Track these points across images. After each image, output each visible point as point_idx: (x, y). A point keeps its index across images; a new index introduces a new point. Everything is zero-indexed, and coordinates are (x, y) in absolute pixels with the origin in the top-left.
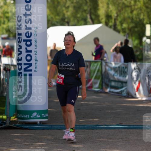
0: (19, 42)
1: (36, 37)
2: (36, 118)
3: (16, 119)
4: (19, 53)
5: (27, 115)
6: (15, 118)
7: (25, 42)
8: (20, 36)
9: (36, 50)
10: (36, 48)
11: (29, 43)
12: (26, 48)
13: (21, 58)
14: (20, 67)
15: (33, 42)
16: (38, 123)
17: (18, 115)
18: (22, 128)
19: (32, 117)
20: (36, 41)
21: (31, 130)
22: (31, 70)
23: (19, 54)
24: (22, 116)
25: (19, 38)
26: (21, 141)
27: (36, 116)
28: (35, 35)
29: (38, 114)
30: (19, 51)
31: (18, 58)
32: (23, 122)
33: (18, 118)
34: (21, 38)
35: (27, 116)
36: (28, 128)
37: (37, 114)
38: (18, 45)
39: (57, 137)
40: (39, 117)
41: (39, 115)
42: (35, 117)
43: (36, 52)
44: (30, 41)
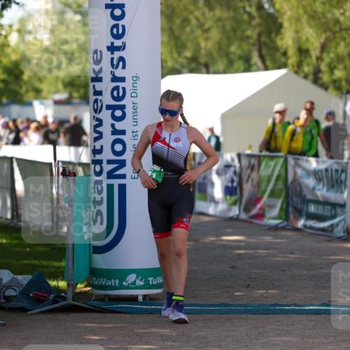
0: (95, 111)
1: (135, 100)
2: (133, 286)
3: (88, 289)
4: (97, 135)
5: (113, 281)
6: (86, 286)
7: (110, 111)
8: (99, 98)
9: (135, 129)
10: (135, 124)
11: (118, 113)
12: (113, 126)
13: (102, 146)
14: (98, 168)
15: (129, 111)
16: (140, 298)
17: (94, 279)
18: (103, 309)
19: (124, 283)
20: (135, 109)
21: (123, 315)
22: (123, 176)
23: (96, 139)
24: (103, 282)
25: (96, 101)
26: (101, 339)
27: (135, 281)
28: (134, 95)
29: (140, 278)
30: (96, 131)
31: (94, 146)
32: (105, 295)
33: (94, 287)
34: (101, 101)
35: (115, 283)
36: (117, 310)
37: (137, 278)
38: (94, 117)
39: (183, 332)
40: (142, 283)
41: (141, 280)
42: (132, 284)
43: (134, 134)
44: (122, 108)
